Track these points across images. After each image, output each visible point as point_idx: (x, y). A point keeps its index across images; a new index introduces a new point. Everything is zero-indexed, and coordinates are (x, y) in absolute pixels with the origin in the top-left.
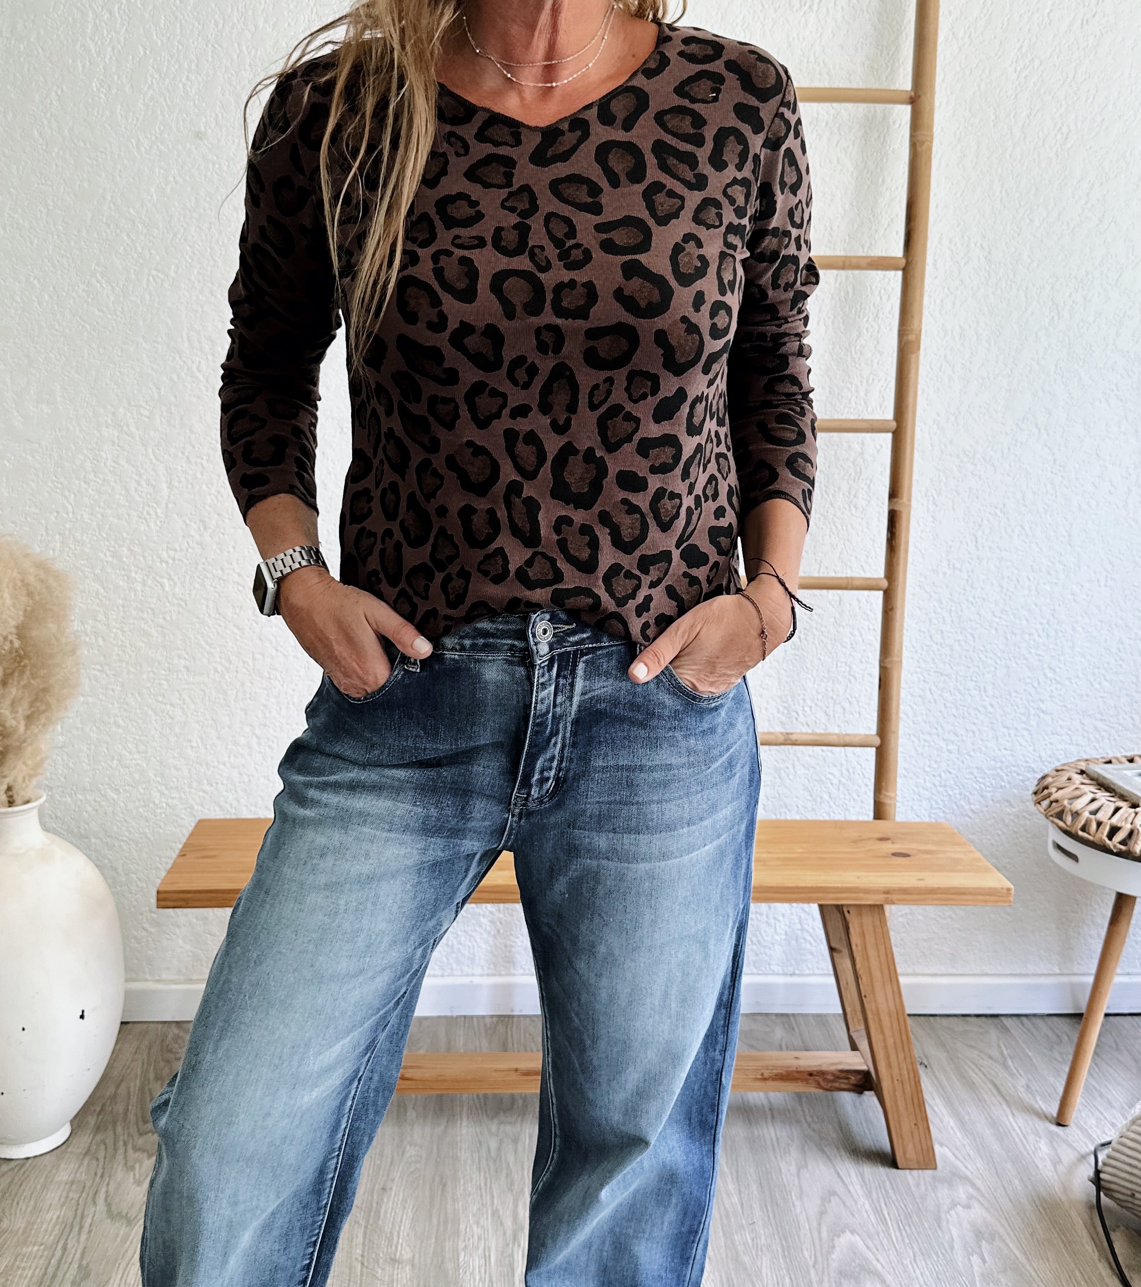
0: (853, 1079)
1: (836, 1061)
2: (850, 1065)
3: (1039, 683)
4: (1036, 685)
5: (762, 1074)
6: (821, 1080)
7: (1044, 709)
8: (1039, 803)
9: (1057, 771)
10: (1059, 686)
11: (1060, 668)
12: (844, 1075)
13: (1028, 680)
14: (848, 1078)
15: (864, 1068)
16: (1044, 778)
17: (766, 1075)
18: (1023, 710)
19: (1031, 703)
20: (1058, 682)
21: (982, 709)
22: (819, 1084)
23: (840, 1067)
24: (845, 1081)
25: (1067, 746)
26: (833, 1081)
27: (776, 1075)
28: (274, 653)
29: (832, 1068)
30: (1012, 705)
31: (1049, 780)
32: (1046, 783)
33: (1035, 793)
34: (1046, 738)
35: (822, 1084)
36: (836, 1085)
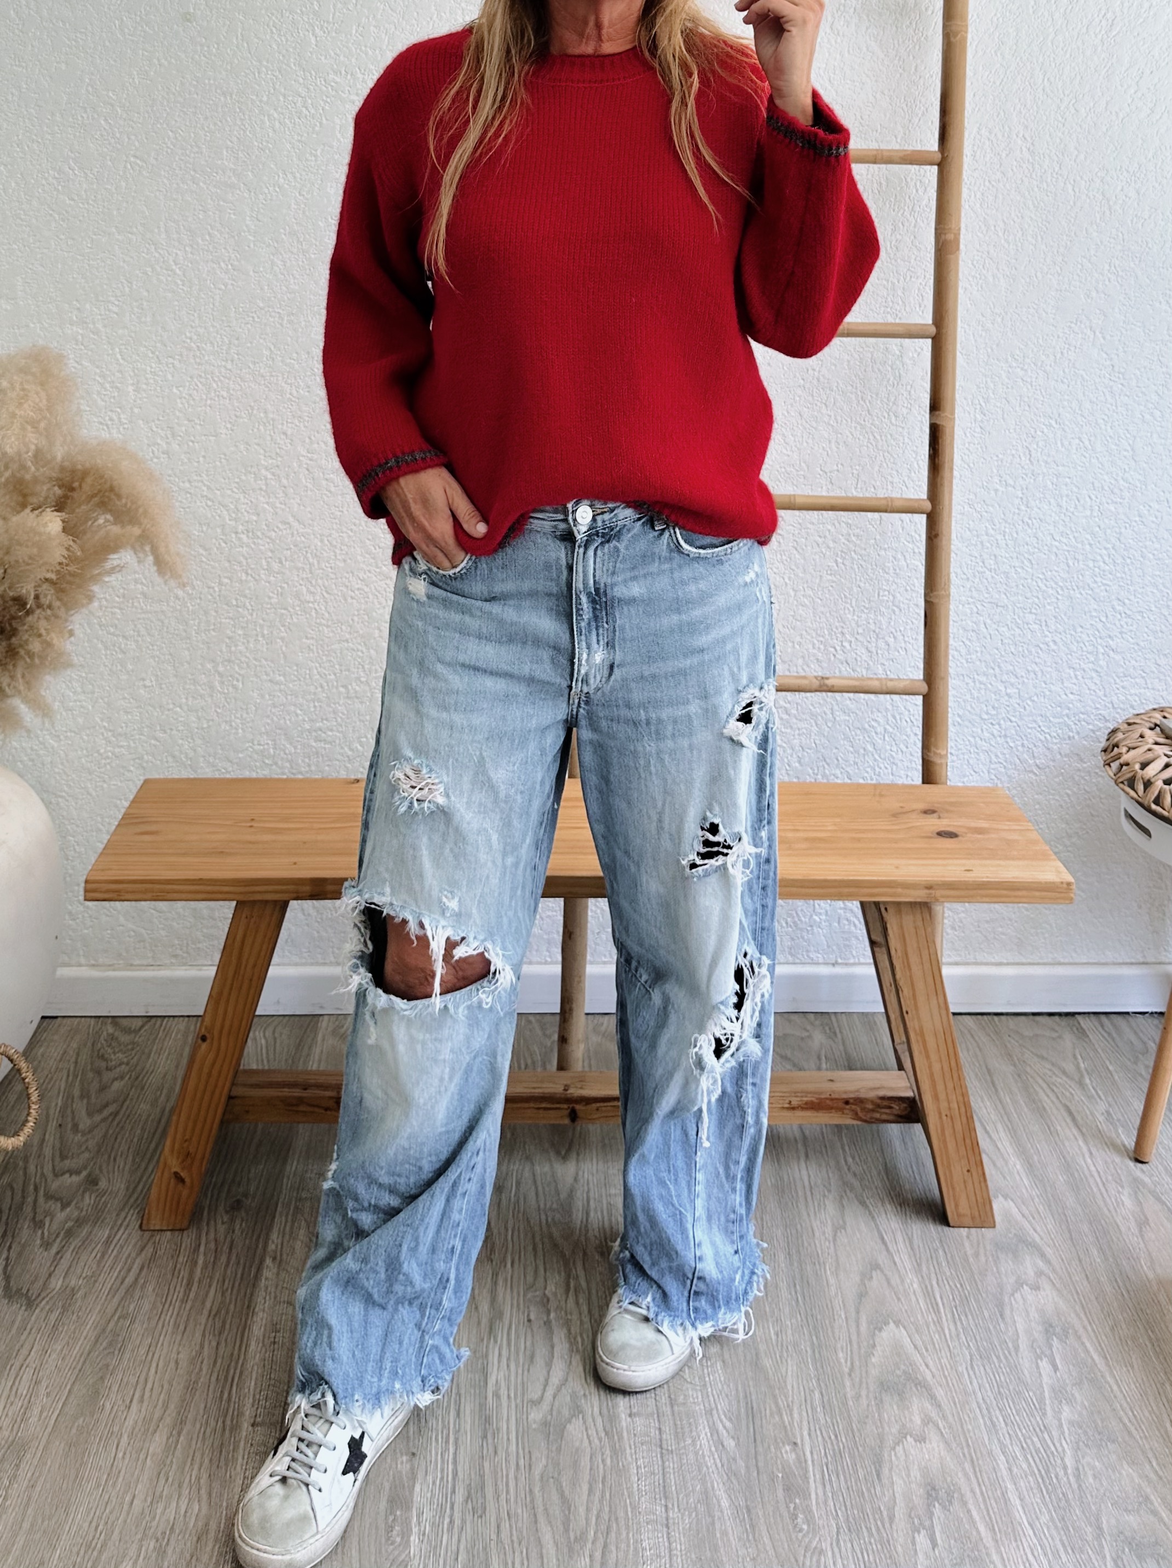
0: (896, 1107)
1: (877, 1084)
2: (892, 1089)
3: (1107, 616)
4: (1104, 619)
5: (790, 1102)
6: (859, 1110)
7: (1114, 647)
8: (1109, 765)
9: (1129, 724)
10: (1129, 621)
11: (1129, 600)
12: (885, 1103)
13: (1094, 614)
14: (890, 1108)
15: (909, 1094)
16: (1114, 731)
17: (795, 1102)
18: (1090, 648)
19: (1099, 640)
20: (1129, 616)
21: (1041, 646)
22: (857, 1114)
23: (882, 1093)
24: (887, 1111)
25: (1142, 691)
26: (873, 1111)
27: (806, 1103)
28: (244, 578)
29: (872, 1095)
30: (1078, 642)
31: (1120, 736)
32: (1116, 740)
33: (1105, 751)
34: (1118, 681)
35: (860, 1114)
36: (877, 1115)
